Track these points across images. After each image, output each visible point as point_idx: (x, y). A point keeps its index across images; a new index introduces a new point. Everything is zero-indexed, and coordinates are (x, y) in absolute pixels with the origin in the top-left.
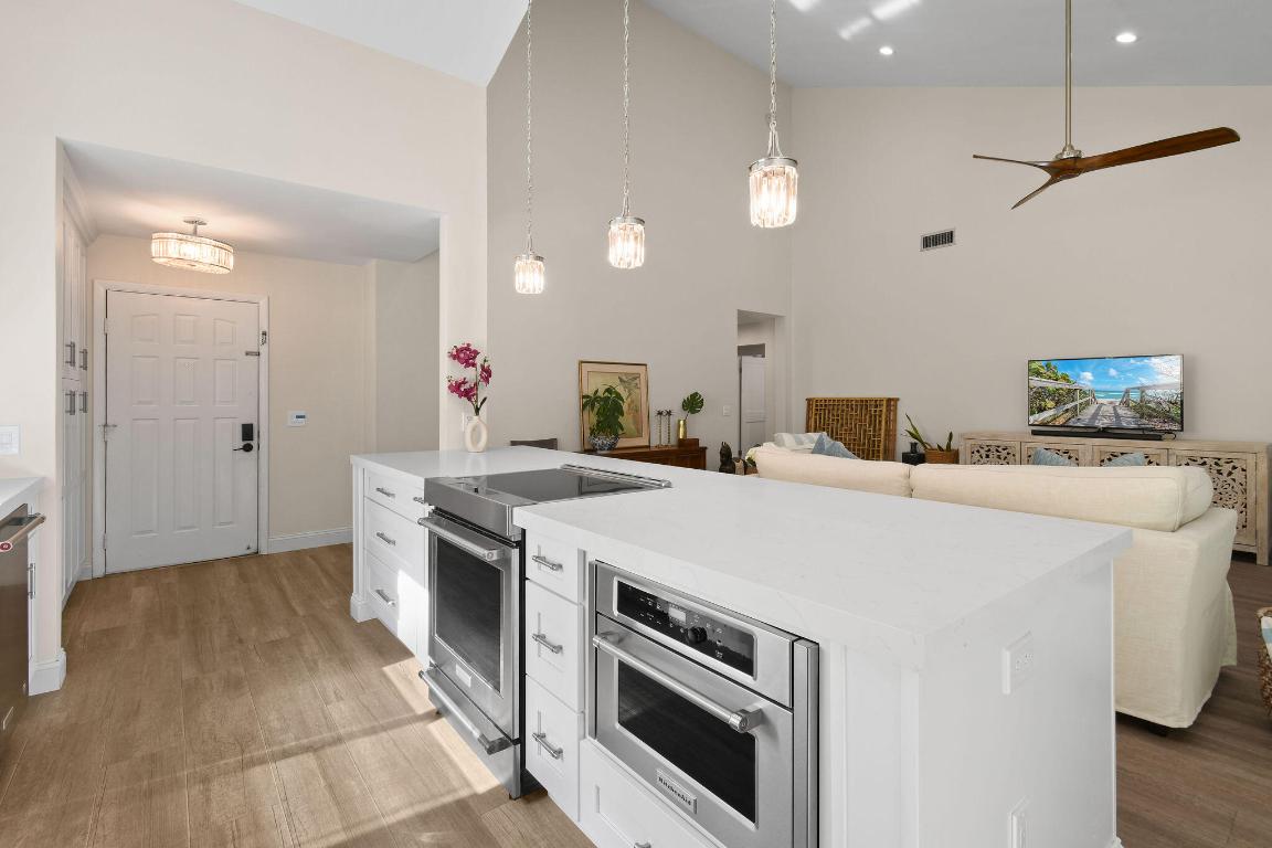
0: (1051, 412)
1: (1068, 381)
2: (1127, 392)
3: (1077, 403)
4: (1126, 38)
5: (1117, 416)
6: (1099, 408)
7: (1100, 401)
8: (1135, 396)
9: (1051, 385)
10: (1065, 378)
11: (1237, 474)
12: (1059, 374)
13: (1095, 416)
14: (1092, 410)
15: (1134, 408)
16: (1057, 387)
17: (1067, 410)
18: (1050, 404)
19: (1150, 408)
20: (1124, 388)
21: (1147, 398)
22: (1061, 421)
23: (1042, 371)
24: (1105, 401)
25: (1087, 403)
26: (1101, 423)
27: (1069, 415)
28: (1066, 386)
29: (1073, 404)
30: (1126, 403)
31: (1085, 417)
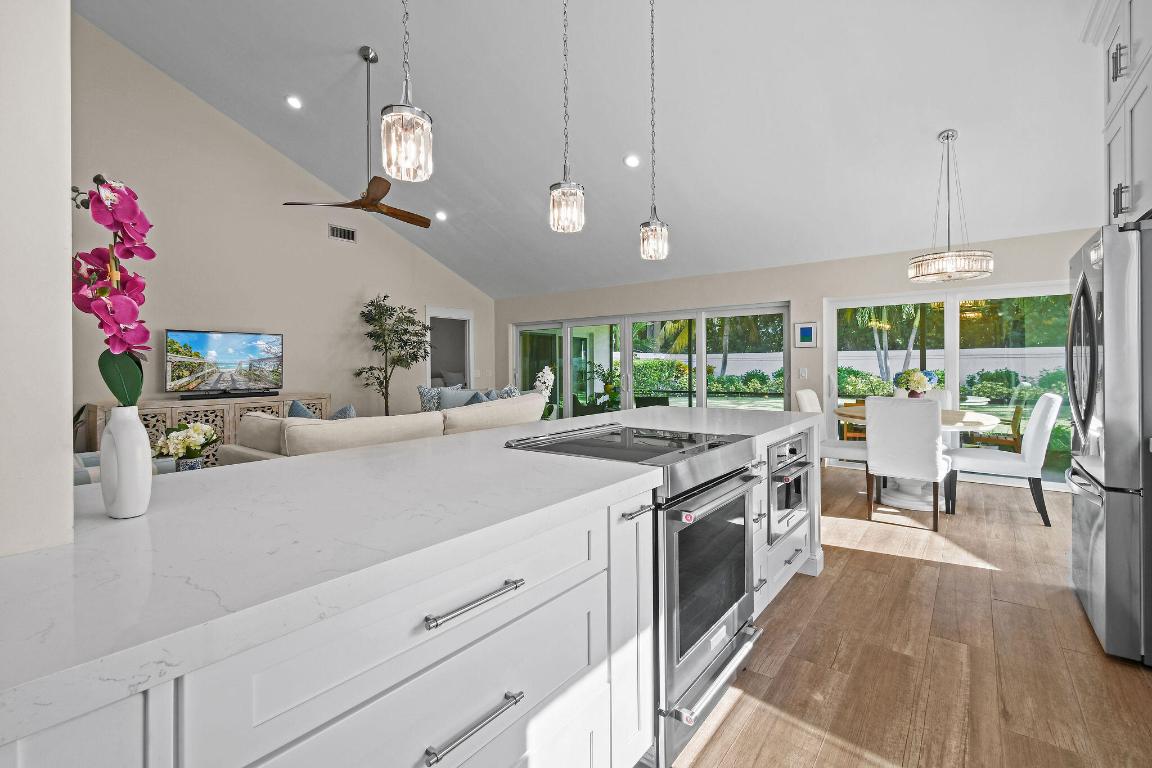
0: (187, 379)
1: (199, 357)
2: (240, 364)
3: (205, 372)
4: (295, 103)
5: (233, 380)
6: (221, 376)
7: (221, 370)
8: (246, 367)
9: (187, 359)
10: (197, 355)
12: (193, 352)
13: (218, 381)
14: (215, 377)
15: (245, 375)
16: (191, 361)
17: (198, 378)
18: (186, 373)
19: (256, 375)
20: (238, 361)
21: (254, 368)
22: (194, 385)
23: (180, 350)
24: (224, 370)
25: (212, 372)
26: (222, 386)
27: (200, 380)
28: (198, 361)
29: (202, 373)
30: (239, 372)
31: (211, 382)
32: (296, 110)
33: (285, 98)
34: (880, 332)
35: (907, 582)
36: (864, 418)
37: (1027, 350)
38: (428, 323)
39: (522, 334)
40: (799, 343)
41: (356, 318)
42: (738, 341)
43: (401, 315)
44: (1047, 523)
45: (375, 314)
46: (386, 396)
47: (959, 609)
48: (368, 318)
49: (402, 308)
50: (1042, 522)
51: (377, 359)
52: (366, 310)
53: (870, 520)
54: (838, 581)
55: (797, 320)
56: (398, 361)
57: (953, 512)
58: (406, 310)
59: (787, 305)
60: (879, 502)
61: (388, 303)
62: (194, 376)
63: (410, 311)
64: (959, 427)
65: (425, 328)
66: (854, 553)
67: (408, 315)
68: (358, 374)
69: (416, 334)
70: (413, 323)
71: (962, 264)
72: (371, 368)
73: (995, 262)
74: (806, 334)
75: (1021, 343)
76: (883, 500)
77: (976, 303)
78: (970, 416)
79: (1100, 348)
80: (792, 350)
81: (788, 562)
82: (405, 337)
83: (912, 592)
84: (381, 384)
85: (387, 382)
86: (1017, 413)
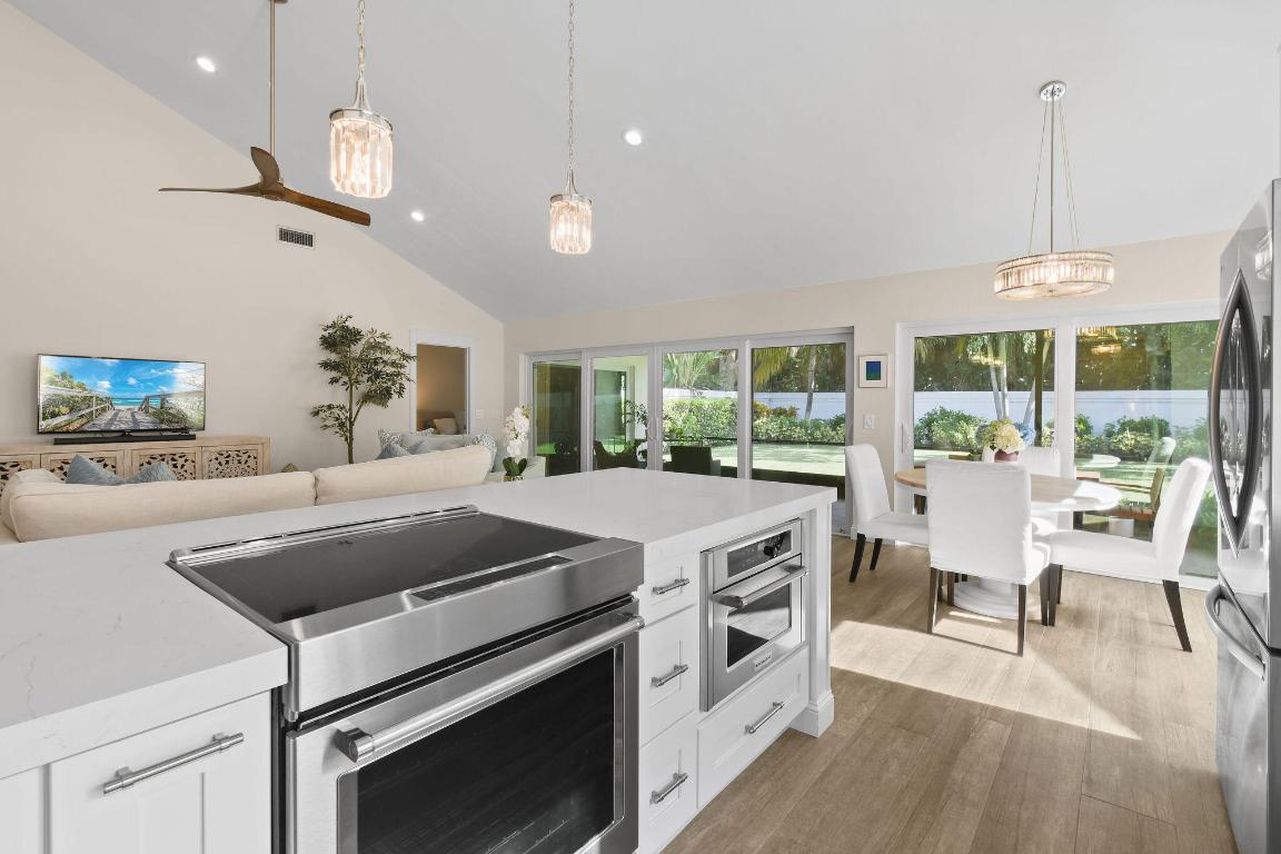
0: (66, 418)
1: (85, 389)
2: (147, 399)
3: (94, 408)
4: (206, 64)
5: (135, 421)
6: (116, 415)
7: (116, 407)
8: (155, 403)
9: (64, 392)
10: (81, 386)
11: (251, 461)
12: (75, 382)
13: (113, 419)
14: (109, 415)
15: (154, 414)
16: (72, 394)
17: (82, 416)
18: (64, 409)
19: (170, 414)
20: (143, 395)
21: (167, 405)
22: (75, 425)
23: (55, 380)
25: (104, 410)
26: (118, 427)
27: (85, 420)
28: (85, 393)
29: (88, 411)
30: (145, 409)
31: (102, 422)
32: (211, 73)
33: (194, 58)
34: (997, 369)
35: (954, 752)
36: (925, 487)
37: (1174, 394)
38: (414, 353)
39: (538, 367)
40: (864, 381)
41: (315, 343)
42: (828, 378)
43: (372, 340)
44: (1186, 646)
45: (339, 339)
46: (350, 441)
47: (1025, 815)
48: (329, 343)
49: (373, 332)
50: (1180, 646)
51: (339, 395)
52: (326, 334)
53: (929, 631)
54: (847, 748)
55: (862, 353)
56: (367, 398)
57: (1052, 624)
58: (378, 334)
59: (850, 332)
60: (950, 603)
61: (350, 324)
62: (76, 415)
63: (384, 337)
64: (1069, 506)
65: (406, 357)
66: (893, 688)
67: (381, 340)
68: (316, 413)
69: (393, 364)
70: (388, 350)
71: (1066, 271)
72: (330, 407)
73: (1116, 270)
74: (874, 370)
75: (1165, 383)
76: (957, 601)
77: (1103, 331)
78: (1086, 489)
79: (1266, 393)
80: (856, 390)
81: (750, 730)
82: (380, 367)
83: (957, 775)
84: (342, 425)
85: (352, 424)
86: (1158, 476)
